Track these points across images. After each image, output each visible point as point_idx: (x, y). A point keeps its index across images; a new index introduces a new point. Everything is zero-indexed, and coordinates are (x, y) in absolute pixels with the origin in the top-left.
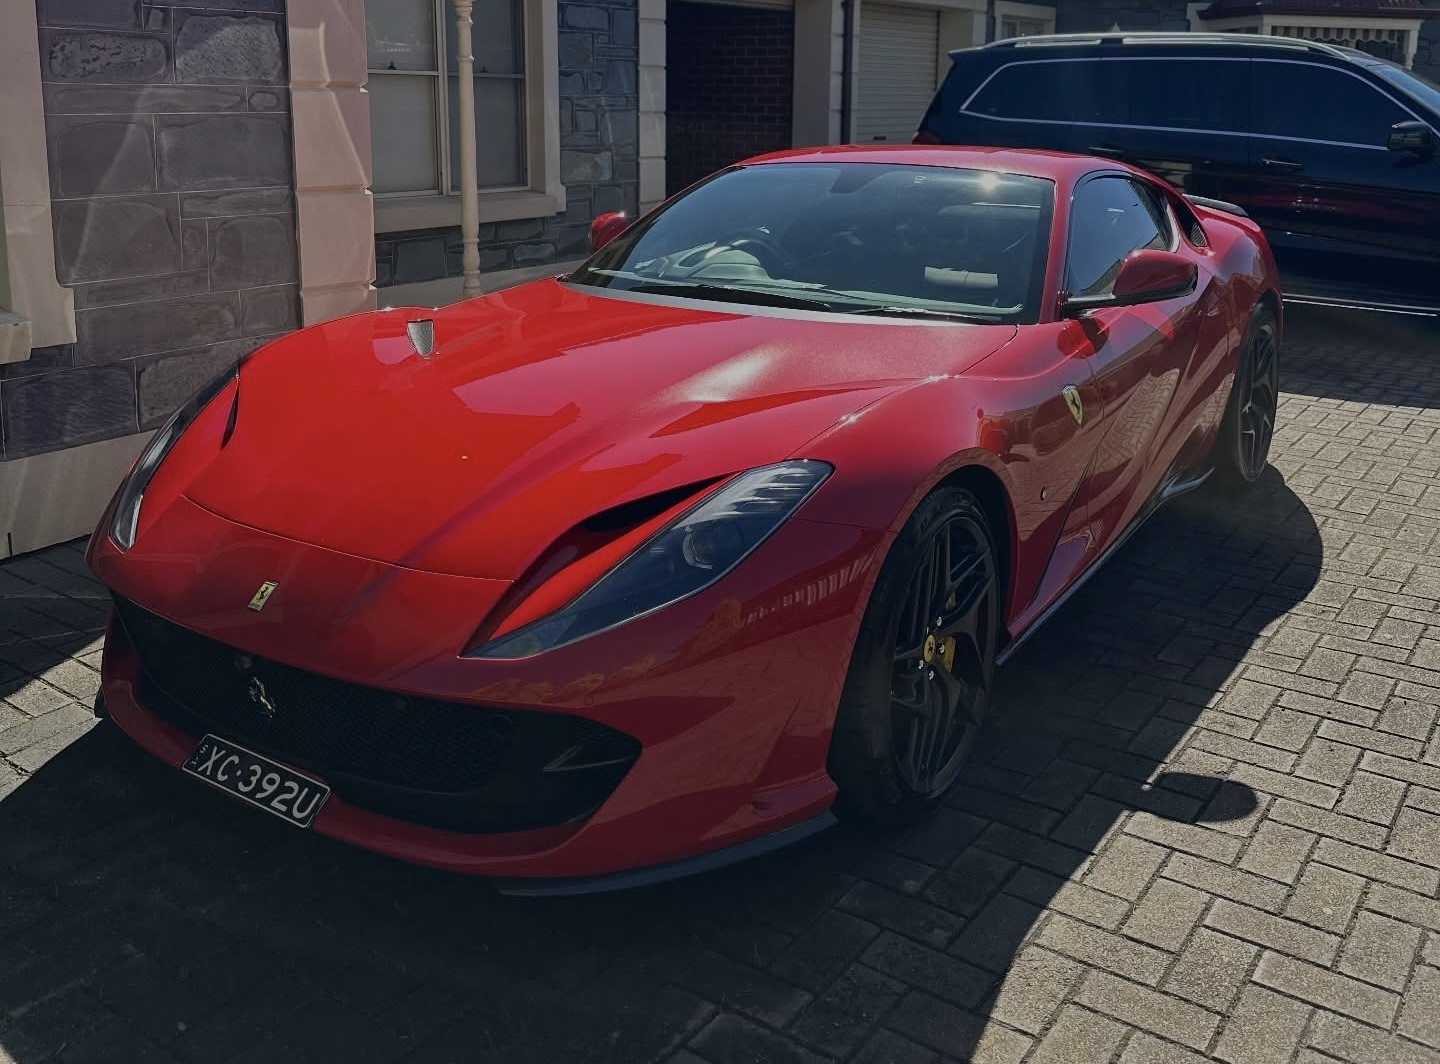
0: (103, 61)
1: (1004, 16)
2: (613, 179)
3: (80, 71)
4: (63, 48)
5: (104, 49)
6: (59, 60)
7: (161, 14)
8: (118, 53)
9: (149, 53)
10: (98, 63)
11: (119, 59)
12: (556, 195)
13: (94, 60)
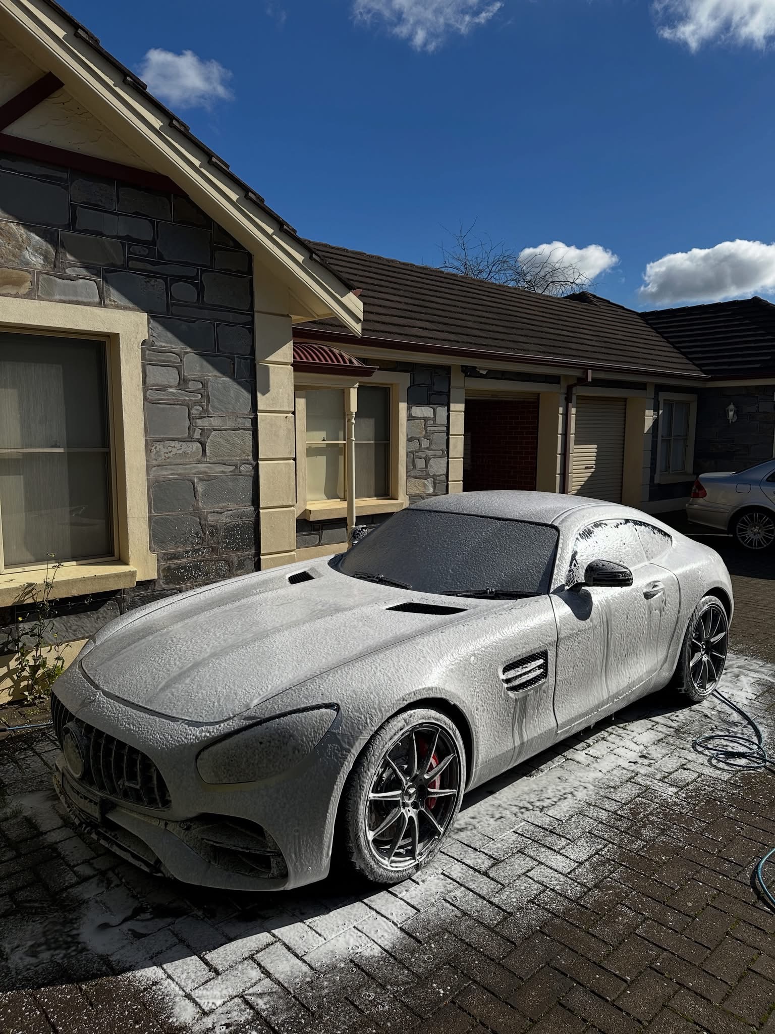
0: (173, 453)
1: (664, 400)
2: (434, 492)
3: (163, 457)
4: (156, 448)
5: (174, 447)
6: (154, 452)
7: (200, 431)
8: (181, 449)
9: (195, 447)
10: (172, 453)
11: (180, 452)
12: (402, 501)
13: (170, 452)
